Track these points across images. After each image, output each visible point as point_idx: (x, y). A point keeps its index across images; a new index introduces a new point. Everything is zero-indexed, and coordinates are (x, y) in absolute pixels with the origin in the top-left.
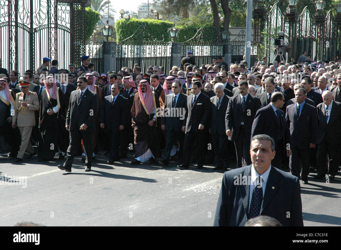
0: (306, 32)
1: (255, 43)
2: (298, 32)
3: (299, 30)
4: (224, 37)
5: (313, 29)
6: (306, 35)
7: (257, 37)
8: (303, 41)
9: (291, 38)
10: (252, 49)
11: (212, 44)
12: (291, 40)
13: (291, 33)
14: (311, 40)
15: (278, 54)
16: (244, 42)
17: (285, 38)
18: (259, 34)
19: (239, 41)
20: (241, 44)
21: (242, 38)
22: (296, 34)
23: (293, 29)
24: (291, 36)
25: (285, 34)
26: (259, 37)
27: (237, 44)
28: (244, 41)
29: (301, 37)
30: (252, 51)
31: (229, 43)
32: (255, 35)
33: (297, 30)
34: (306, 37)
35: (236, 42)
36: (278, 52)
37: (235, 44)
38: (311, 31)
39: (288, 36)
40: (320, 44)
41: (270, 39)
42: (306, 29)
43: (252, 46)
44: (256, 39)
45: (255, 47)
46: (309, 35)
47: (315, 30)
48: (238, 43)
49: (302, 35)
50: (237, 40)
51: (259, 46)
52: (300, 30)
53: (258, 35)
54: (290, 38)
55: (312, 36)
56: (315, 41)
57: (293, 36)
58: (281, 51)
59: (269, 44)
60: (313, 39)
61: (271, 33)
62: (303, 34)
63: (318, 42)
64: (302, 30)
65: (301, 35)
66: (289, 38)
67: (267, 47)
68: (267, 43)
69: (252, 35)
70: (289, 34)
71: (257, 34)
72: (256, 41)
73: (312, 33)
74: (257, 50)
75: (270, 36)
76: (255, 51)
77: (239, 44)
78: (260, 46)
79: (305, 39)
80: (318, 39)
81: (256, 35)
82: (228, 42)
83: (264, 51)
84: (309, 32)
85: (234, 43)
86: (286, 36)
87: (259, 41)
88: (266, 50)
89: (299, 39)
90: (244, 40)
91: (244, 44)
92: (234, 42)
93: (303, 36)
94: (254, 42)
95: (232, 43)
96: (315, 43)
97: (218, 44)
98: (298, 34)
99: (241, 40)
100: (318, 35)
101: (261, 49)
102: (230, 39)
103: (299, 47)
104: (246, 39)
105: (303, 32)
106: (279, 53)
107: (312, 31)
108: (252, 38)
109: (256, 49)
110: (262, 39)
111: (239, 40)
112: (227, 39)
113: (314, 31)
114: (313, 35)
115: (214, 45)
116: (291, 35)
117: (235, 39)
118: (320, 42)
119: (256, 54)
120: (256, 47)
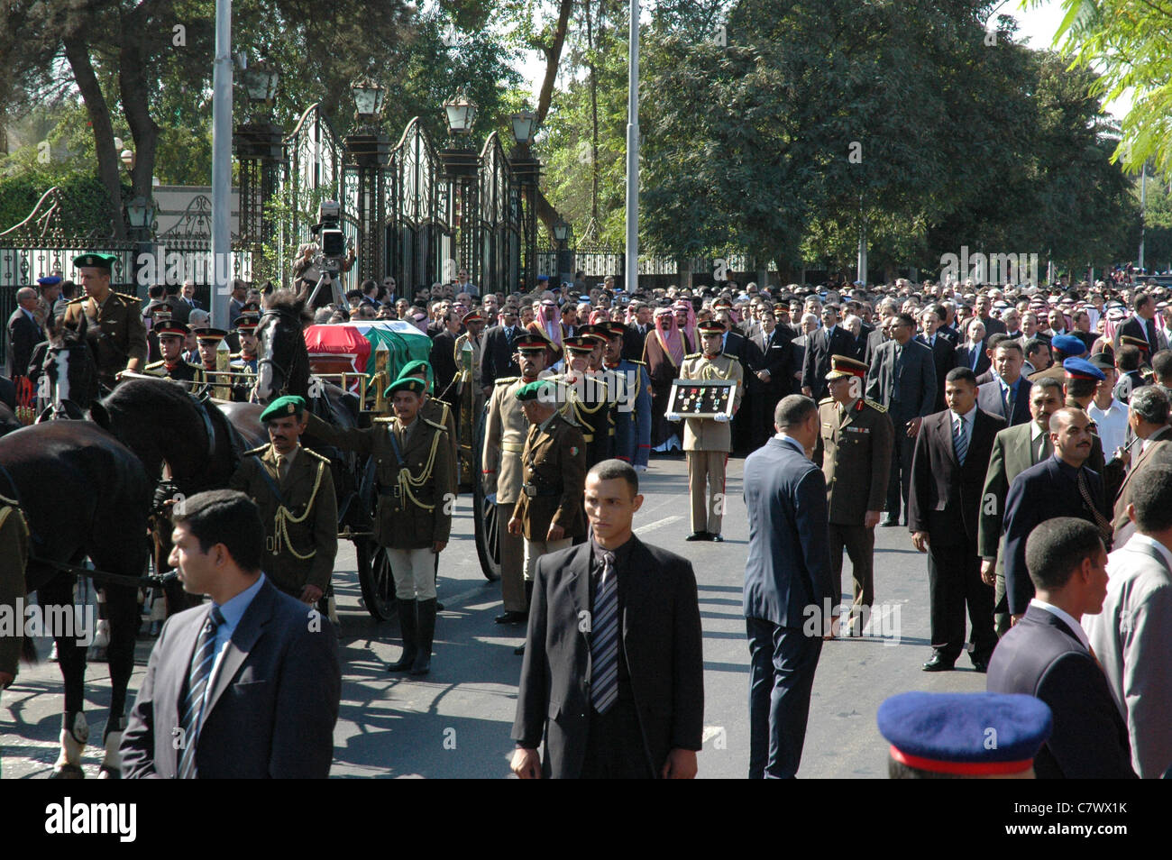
0: (417, 203)
1: (246, 240)
2: (390, 206)
3: (393, 198)
4: (136, 219)
5: (440, 196)
6: (417, 215)
7: (249, 222)
8: (408, 236)
9: (367, 223)
10: (236, 262)
11: (92, 245)
12: (367, 230)
13: (367, 206)
14: (434, 230)
15: (325, 277)
16: (204, 236)
17: (348, 225)
18: (259, 209)
19: (188, 235)
20: (195, 243)
21: (201, 222)
22: (382, 210)
23: (372, 195)
24: (367, 217)
25: (346, 210)
26: (259, 219)
27: (182, 243)
28: (208, 233)
29: (401, 221)
30: (236, 270)
31: (152, 240)
32: (245, 213)
33: (387, 196)
34: (416, 220)
35: (177, 236)
36: (324, 273)
37: (176, 243)
38: (433, 202)
39: (357, 217)
40: (463, 244)
41: (296, 229)
42: (417, 195)
43: (236, 252)
44: (249, 228)
45: (245, 254)
46: (427, 216)
47: (448, 198)
48: (185, 241)
49: (404, 213)
50: (182, 230)
51: (259, 252)
52: (397, 198)
53: (254, 213)
54: (363, 224)
55: (436, 218)
56: (446, 234)
57: (372, 217)
58: (333, 268)
59: (294, 244)
60: (442, 229)
61: (299, 208)
62: (408, 210)
63: (458, 236)
64: (402, 199)
65: (401, 215)
66: (359, 224)
67: (285, 255)
68: (287, 241)
69: (234, 214)
70: (361, 210)
71: (250, 209)
72: (250, 234)
73: (437, 209)
74: (253, 263)
75: (295, 219)
76: (244, 270)
77: (189, 243)
78: (262, 252)
79: (414, 229)
80: (458, 227)
81: (246, 212)
82: (149, 237)
83: (277, 268)
84: (426, 205)
85: (173, 241)
86: (350, 215)
87: (259, 233)
88: (284, 263)
89: (395, 228)
90: (205, 229)
91: (207, 244)
92: (170, 237)
93: (408, 217)
94: (240, 236)
95: (166, 241)
96: (446, 241)
97: (113, 244)
98: (388, 211)
99: (196, 229)
100: (455, 216)
101: (267, 262)
102: (156, 228)
103: (394, 254)
104: (212, 225)
105: (406, 203)
106: (328, 275)
107: (437, 202)
108: (233, 225)
109: (250, 263)
110: (269, 228)
111: (189, 228)
112: (145, 226)
113: (444, 202)
114: (442, 216)
115: (101, 247)
116: (367, 212)
117: (176, 226)
118: (463, 239)
119: (250, 280)
120: (250, 254)
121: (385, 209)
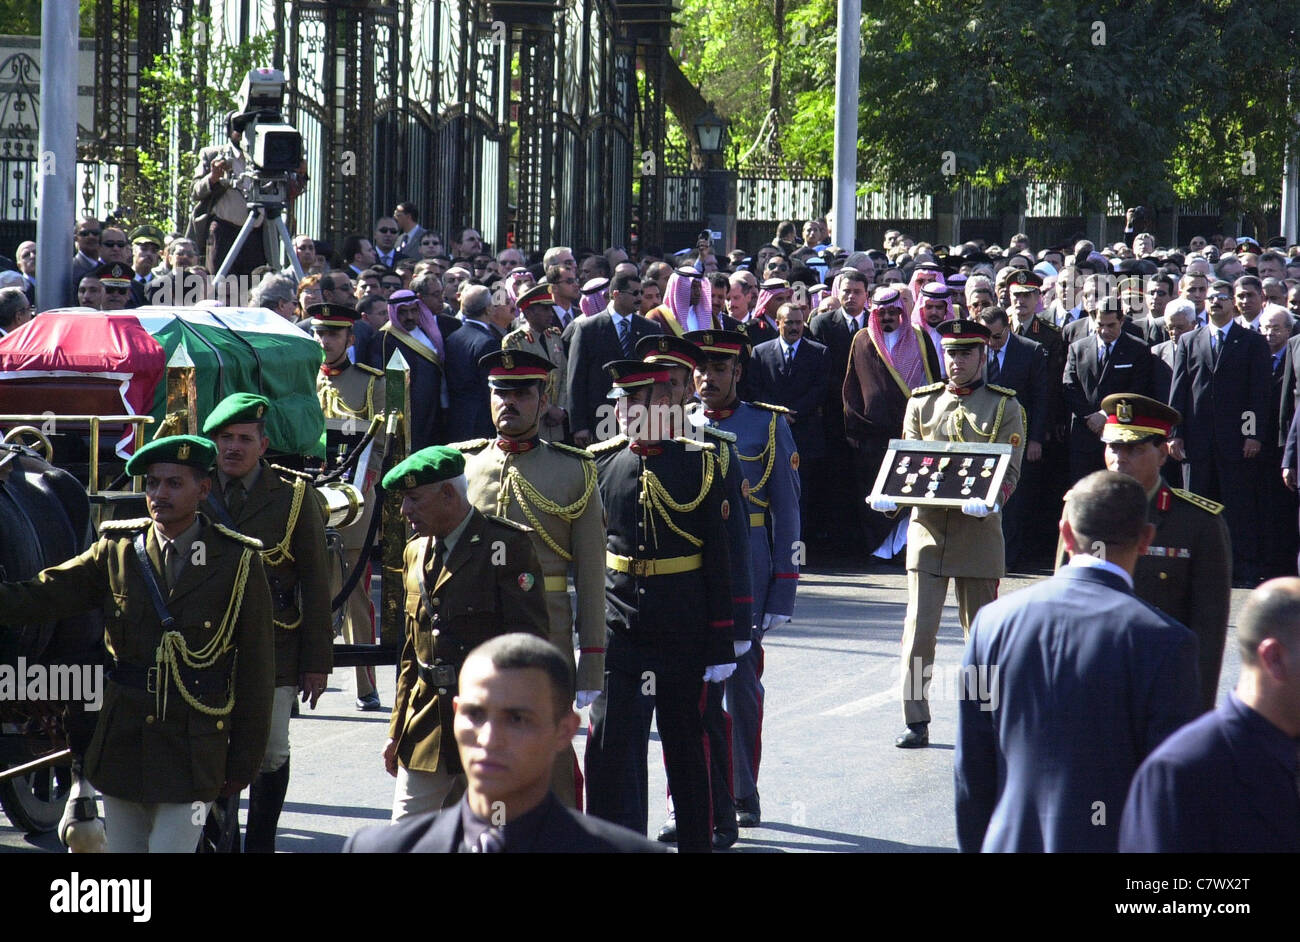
0: (436, 77)
1: (105, 142)
2: (384, 81)
3: (391, 66)
5: (481, 63)
6: (436, 99)
7: (114, 106)
8: (417, 138)
9: (340, 114)
10: (88, 184)
12: (340, 126)
13: (341, 81)
14: (468, 128)
15: (256, 216)
16: (26, 132)
17: (303, 117)
18: (132, 82)
20: (8, 145)
21: (19, 106)
22: (369, 89)
23: (351, 61)
24: (341, 102)
25: (301, 88)
26: (132, 103)
28: (33, 127)
29: (406, 111)
30: (87, 198)
32: (106, 90)
33: (380, 63)
34: (434, 109)
36: (255, 208)
38: (467, 76)
39: (321, 102)
40: (523, 157)
41: (204, 124)
42: (436, 62)
43: (88, 163)
44: (114, 118)
45: (104, 169)
46: (454, 101)
47: (495, 68)
49: (412, 95)
51: (130, 166)
52: (400, 66)
53: (123, 91)
54: (333, 115)
55: (474, 106)
56: (491, 138)
57: (350, 102)
58: (273, 199)
60: (484, 127)
61: (210, 83)
62: (419, 89)
63: (514, 142)
64: (407, 69)
65: (406, 100)
66: (325, 116)
69: (83, 91)
70: (329, 88)
71: (115, 83)
72: (114, 130)
73: (474, 88)
74: (121, 186)
76: (103, 198)
78: (139, 166)
79: (430, 125)
80: (514, 124)
81: (108, 87)
83: (165, 196)
84: (453, 80)
86: (307, 98)
87: (131, 128)
89: (394, 122)
90: (27, 118)
91: (30, 148)
93: (418, 104)
94: (95, 134)
96: (490, 151)
98: (382, 92)
99: (11, 119)
100: (508, 103)
101: (146, 185)
104: (42, 112)
105: (416, 76)
106: (262, 211)
107: (474, 76)
108: (83, 112)
109: (114, 186)
110: (150, 119)
113: (487, 76)
114: (483, 101)
116: (341, 93)
118: (523, 146)
120: (114, 169)
121: (375, 87)
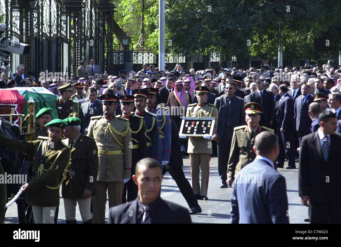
0: (50, 26)
2: (36, 27)
3: (38, 23)
5: (63, 22)
6: (50, 32)
8: (46, 43)
9: (24, 37)
13: (24, 28)
14: (59, 40)
17: (14, 37)
22: (32, 30)
23: (27, 22)
24: (24, 33)
25: (13, 30)
29: (42, 36)
33: (35, 23)
34: (50, 35)
38: (59, 26)
39: (19, 34)
40: (75, 47)
42: (50, 22)
46: (56, 33)
47: (66, 24)
49: (44, 31)
52: (40, 24)
54: (22, 37)
55: (61, 34)
56: (66, 43)
57: (27, 33)
60: (64, 40)
62: (46, 29)
63: (72, 44)
64: (42, 24)
65: (42, 32)
70: (21, 29)
73: (61, 29)
79: (49, 39)
80: (72, 39)
84: (55, 27)
86: (15, 33)
89: (39, 39)
93: (46, 34)
96: (66, 46)
98: (36, 30)
100: (70, 33)
105: (45, 26)
107: (61, 26)
113: (64, 26)
114: (63, 33)
116: (24, 31)
118: (75, 45)
121: (34, 29)
